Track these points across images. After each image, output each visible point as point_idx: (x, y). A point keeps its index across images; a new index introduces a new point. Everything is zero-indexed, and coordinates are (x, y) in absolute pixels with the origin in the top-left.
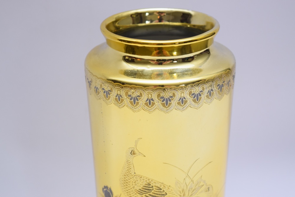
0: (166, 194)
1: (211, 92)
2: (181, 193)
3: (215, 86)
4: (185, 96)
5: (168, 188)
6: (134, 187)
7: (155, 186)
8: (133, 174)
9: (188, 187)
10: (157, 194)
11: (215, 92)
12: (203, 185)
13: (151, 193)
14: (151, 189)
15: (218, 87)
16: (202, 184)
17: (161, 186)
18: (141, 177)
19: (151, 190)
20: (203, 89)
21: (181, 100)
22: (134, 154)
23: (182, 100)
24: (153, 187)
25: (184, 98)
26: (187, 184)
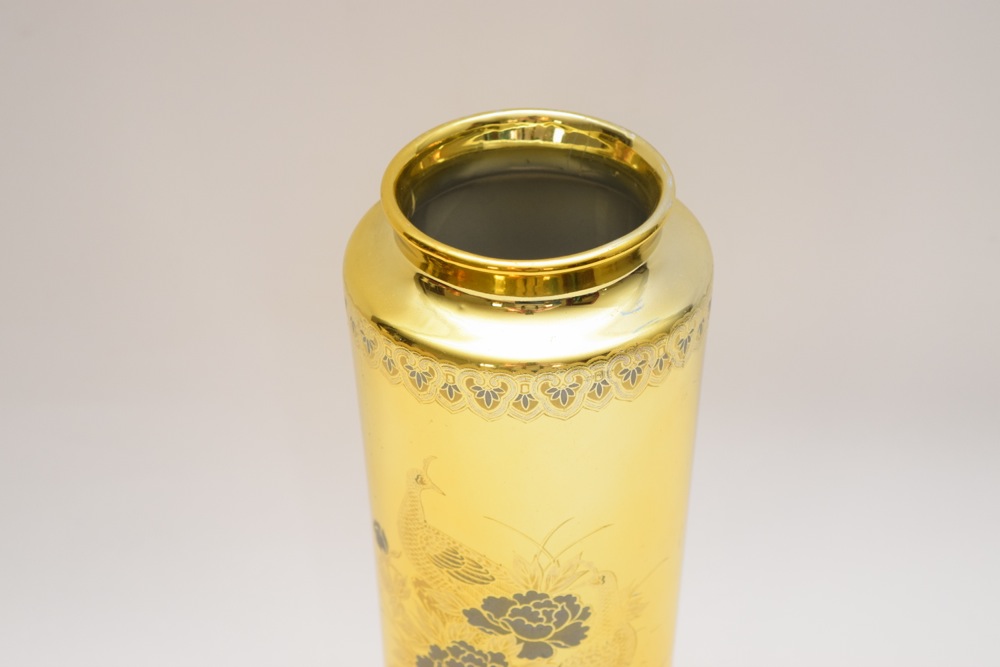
0: (493, 579)
1: (602, 386)
2: (527, 582)
3: (613, 374)
4: (531, 393)
5: (498, 568)
6: (424, 548)
7: (469, 559)
8: (421, 521)
9: (546, 574)
10: (473, 575)
11: (613, 387)
12: (588, 571)
13: (459, 570)
14: (460, 561)
15: (624, 375)
16: (582, 568)
17: (480, 560)
18: (438, 533)
19: (458, 563)
20: (580, 380)
21: (521, 400)
22: (422, 483)
23: (525, 399)
24: (462, 558)
25: (530, 396)
26: (544, 567)
